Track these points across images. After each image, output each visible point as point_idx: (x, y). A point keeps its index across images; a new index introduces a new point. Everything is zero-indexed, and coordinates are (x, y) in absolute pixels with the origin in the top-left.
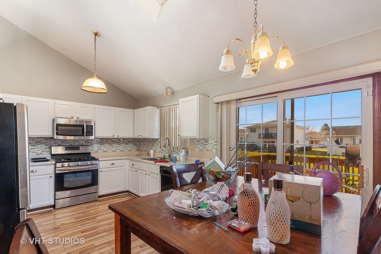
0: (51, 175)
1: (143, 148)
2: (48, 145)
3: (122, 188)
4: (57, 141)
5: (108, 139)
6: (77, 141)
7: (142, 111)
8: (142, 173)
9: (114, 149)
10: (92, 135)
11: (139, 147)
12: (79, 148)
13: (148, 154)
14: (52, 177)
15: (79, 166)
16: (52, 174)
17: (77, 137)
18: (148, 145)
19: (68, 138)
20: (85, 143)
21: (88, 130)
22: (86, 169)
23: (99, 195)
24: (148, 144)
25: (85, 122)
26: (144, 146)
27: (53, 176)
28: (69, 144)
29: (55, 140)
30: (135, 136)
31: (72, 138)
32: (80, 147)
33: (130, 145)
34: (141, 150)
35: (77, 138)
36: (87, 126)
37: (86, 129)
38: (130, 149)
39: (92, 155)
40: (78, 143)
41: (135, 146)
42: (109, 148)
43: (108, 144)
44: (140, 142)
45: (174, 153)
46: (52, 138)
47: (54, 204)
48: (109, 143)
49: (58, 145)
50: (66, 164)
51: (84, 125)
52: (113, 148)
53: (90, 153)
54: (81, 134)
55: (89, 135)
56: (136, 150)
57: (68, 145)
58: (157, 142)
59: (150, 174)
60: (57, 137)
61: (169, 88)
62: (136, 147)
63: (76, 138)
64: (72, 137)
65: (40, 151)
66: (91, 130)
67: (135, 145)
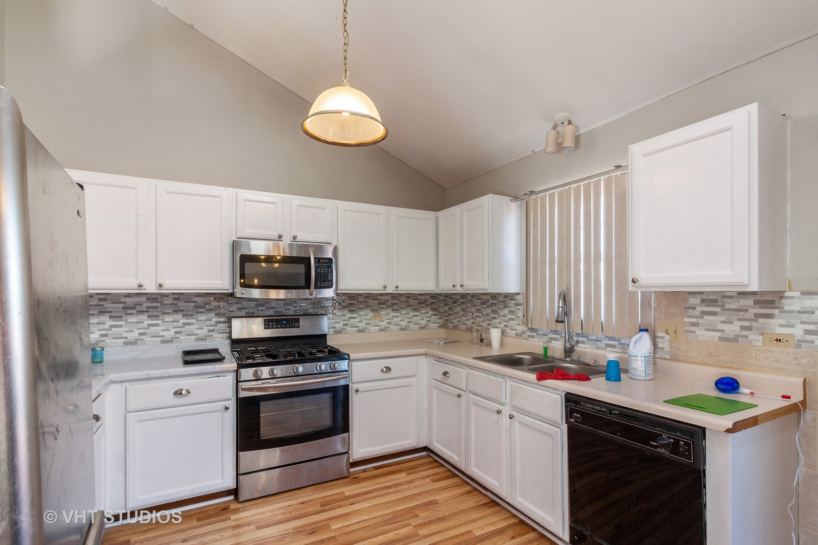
0: (227, 403)
1: (459, 321)
2: (224, 314)
3: (411, 441)
4: (245, 304)
5: (368, 296)
6: (293, 302)
7: (466, 212)
8: (479, 405)
9: (384, 324)
10: (331, 287)
11: (446, 318)
12: (298, 321)
13: (482, 340)
14: (229, 408)
15: (298, 375)
16: (230, 400)
17: (294, 290)
18: (476, 314)
19: (273, 294)
20: (311, 308)
21: (321, 270)
22: (316, 384)
23: (351, 461)
24: (478, 311)
25: (312, 248)
26: (462, 315)
27: (232, 404)
28: (275, 312)
29: (240, 301)
30: (441, 288)
31: (281, 294)
32: (301, 318)
33: (424, 312)
34: (455, 328)
35: (293, 294)
36: (318, 260)
37: (316, 268)
38: (423, 322)
39: (332, 342)
40: (296, 307)
41: (435, 315)
42: (371, 321)
43: (368, 311)
44: (449, 303)
45: (583, 343)
46: (232, 295)
47: (235, 487)
48: (371, 306)
49: (246, 313)
50: (265, 371)
51: (309, 258)
52: (380, 321)
53: (324, 336)
54: (303, 284)
55: (323, 285)
56: (440, 327)
57: (271, 312)
58: (509, 305)
59: (514, 413)
60: (242, 293)
61: (566, 123)
62: (439, 317)
63: (289, 296)
64: (282, 291)
65: (205, 331)
66: (328, 271)
67: (437, 313)
